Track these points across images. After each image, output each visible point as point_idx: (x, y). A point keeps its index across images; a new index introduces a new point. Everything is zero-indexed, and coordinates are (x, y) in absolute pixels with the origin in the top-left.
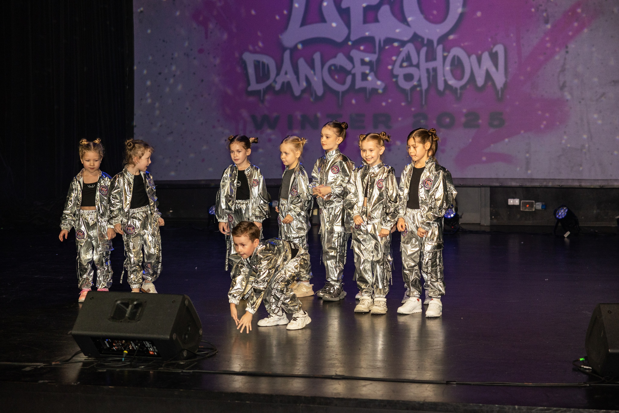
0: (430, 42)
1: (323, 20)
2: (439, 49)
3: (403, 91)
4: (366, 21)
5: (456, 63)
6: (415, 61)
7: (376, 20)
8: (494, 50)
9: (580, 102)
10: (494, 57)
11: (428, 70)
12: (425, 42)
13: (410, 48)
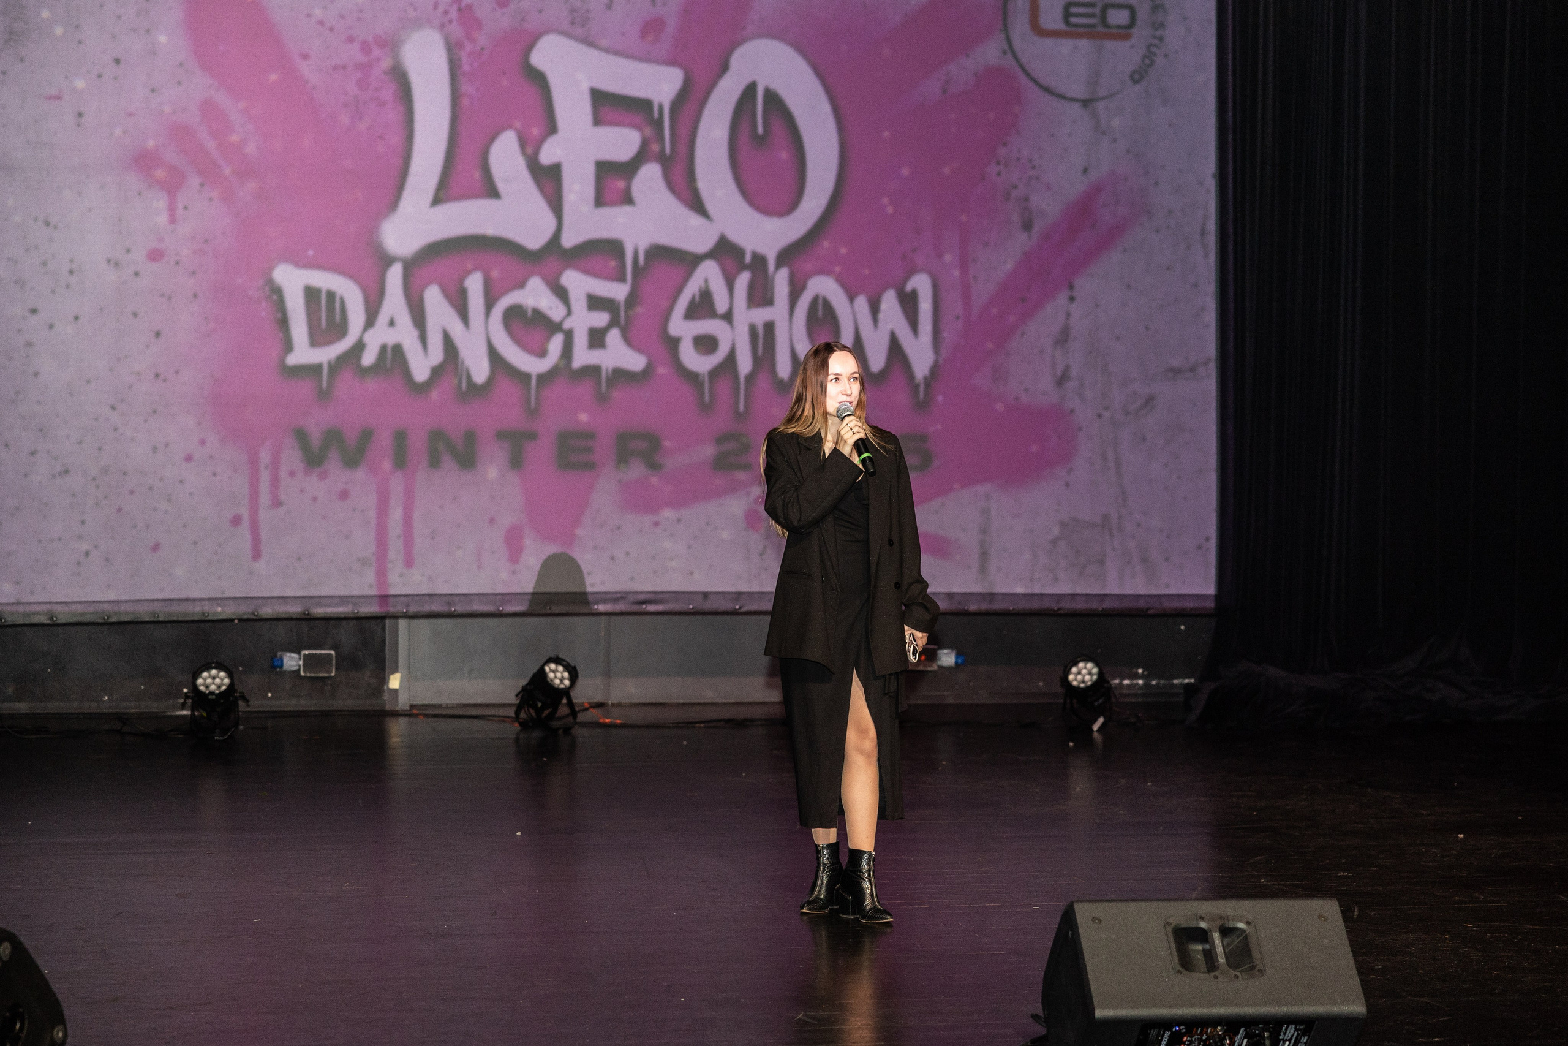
0: (759, 261)
1: (491, 191)
2: (781, 281)
3: (692, 377)
4: (600, 201)
5: (820, 313)
6: (721, 306)
7: (627, 199)
8: (909, 287)
9: (1100, 416)
10: (909, 302)
11: (753, 329)
12: (748, 259)
13: (709, 273)
